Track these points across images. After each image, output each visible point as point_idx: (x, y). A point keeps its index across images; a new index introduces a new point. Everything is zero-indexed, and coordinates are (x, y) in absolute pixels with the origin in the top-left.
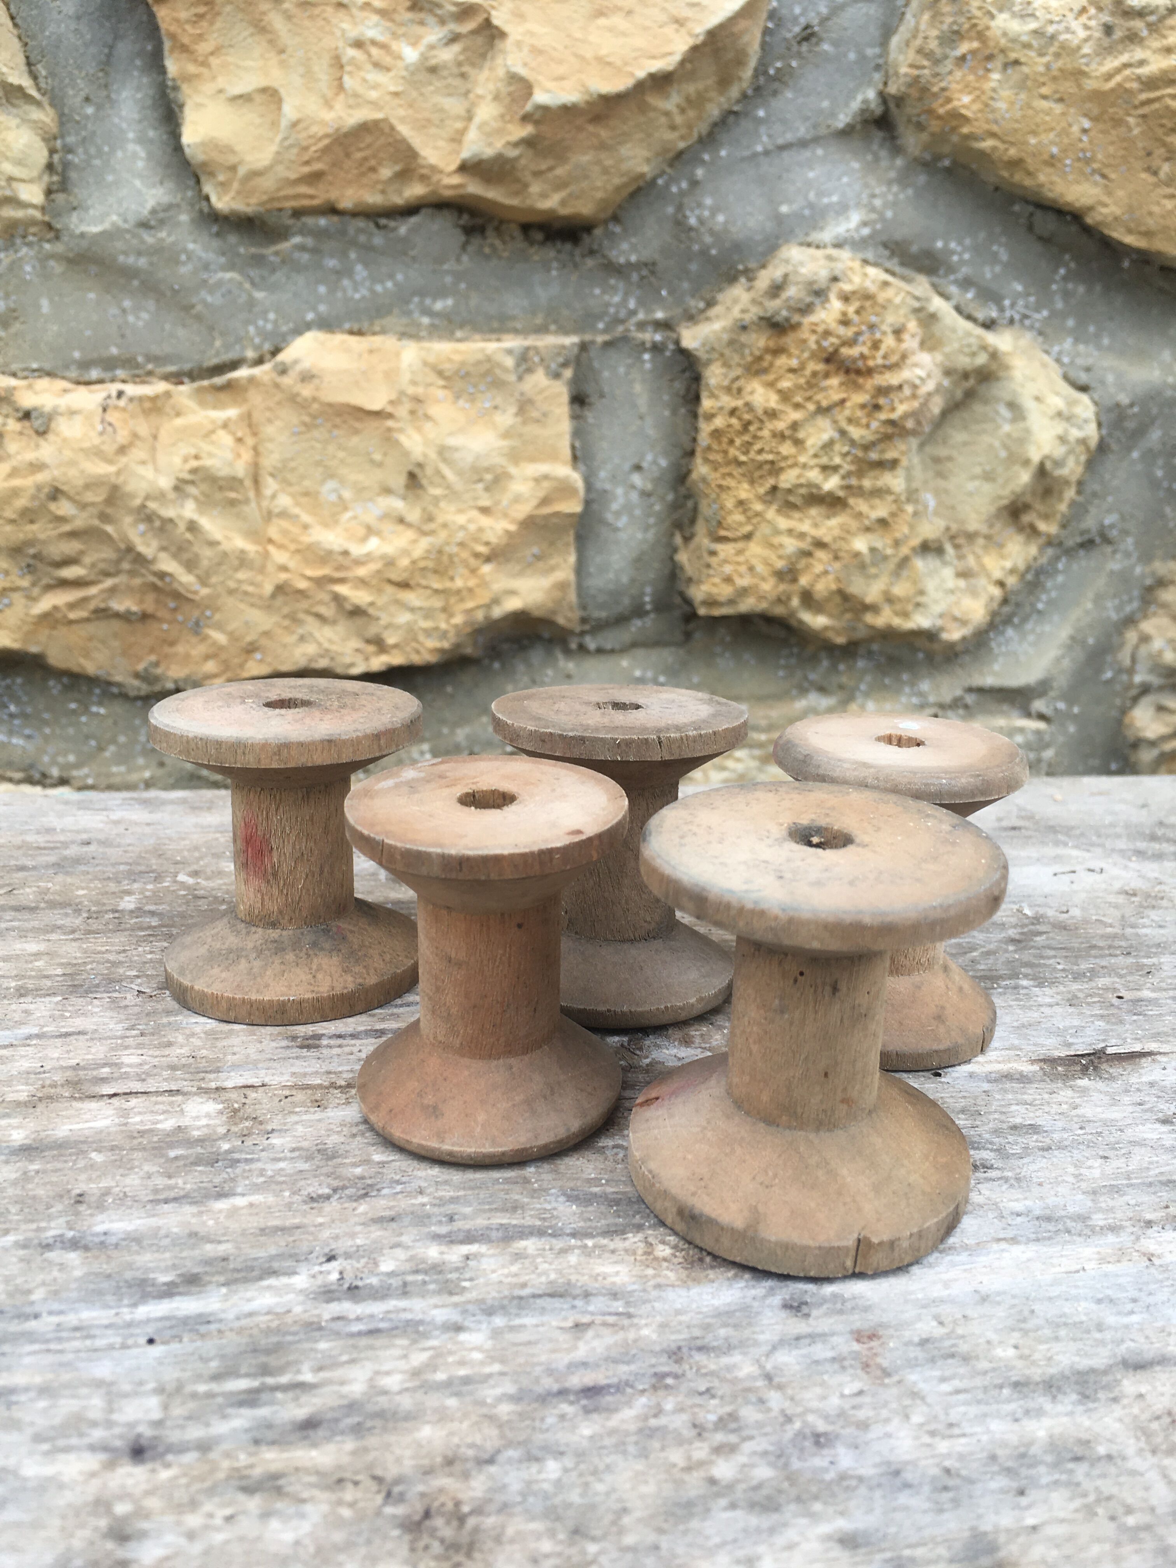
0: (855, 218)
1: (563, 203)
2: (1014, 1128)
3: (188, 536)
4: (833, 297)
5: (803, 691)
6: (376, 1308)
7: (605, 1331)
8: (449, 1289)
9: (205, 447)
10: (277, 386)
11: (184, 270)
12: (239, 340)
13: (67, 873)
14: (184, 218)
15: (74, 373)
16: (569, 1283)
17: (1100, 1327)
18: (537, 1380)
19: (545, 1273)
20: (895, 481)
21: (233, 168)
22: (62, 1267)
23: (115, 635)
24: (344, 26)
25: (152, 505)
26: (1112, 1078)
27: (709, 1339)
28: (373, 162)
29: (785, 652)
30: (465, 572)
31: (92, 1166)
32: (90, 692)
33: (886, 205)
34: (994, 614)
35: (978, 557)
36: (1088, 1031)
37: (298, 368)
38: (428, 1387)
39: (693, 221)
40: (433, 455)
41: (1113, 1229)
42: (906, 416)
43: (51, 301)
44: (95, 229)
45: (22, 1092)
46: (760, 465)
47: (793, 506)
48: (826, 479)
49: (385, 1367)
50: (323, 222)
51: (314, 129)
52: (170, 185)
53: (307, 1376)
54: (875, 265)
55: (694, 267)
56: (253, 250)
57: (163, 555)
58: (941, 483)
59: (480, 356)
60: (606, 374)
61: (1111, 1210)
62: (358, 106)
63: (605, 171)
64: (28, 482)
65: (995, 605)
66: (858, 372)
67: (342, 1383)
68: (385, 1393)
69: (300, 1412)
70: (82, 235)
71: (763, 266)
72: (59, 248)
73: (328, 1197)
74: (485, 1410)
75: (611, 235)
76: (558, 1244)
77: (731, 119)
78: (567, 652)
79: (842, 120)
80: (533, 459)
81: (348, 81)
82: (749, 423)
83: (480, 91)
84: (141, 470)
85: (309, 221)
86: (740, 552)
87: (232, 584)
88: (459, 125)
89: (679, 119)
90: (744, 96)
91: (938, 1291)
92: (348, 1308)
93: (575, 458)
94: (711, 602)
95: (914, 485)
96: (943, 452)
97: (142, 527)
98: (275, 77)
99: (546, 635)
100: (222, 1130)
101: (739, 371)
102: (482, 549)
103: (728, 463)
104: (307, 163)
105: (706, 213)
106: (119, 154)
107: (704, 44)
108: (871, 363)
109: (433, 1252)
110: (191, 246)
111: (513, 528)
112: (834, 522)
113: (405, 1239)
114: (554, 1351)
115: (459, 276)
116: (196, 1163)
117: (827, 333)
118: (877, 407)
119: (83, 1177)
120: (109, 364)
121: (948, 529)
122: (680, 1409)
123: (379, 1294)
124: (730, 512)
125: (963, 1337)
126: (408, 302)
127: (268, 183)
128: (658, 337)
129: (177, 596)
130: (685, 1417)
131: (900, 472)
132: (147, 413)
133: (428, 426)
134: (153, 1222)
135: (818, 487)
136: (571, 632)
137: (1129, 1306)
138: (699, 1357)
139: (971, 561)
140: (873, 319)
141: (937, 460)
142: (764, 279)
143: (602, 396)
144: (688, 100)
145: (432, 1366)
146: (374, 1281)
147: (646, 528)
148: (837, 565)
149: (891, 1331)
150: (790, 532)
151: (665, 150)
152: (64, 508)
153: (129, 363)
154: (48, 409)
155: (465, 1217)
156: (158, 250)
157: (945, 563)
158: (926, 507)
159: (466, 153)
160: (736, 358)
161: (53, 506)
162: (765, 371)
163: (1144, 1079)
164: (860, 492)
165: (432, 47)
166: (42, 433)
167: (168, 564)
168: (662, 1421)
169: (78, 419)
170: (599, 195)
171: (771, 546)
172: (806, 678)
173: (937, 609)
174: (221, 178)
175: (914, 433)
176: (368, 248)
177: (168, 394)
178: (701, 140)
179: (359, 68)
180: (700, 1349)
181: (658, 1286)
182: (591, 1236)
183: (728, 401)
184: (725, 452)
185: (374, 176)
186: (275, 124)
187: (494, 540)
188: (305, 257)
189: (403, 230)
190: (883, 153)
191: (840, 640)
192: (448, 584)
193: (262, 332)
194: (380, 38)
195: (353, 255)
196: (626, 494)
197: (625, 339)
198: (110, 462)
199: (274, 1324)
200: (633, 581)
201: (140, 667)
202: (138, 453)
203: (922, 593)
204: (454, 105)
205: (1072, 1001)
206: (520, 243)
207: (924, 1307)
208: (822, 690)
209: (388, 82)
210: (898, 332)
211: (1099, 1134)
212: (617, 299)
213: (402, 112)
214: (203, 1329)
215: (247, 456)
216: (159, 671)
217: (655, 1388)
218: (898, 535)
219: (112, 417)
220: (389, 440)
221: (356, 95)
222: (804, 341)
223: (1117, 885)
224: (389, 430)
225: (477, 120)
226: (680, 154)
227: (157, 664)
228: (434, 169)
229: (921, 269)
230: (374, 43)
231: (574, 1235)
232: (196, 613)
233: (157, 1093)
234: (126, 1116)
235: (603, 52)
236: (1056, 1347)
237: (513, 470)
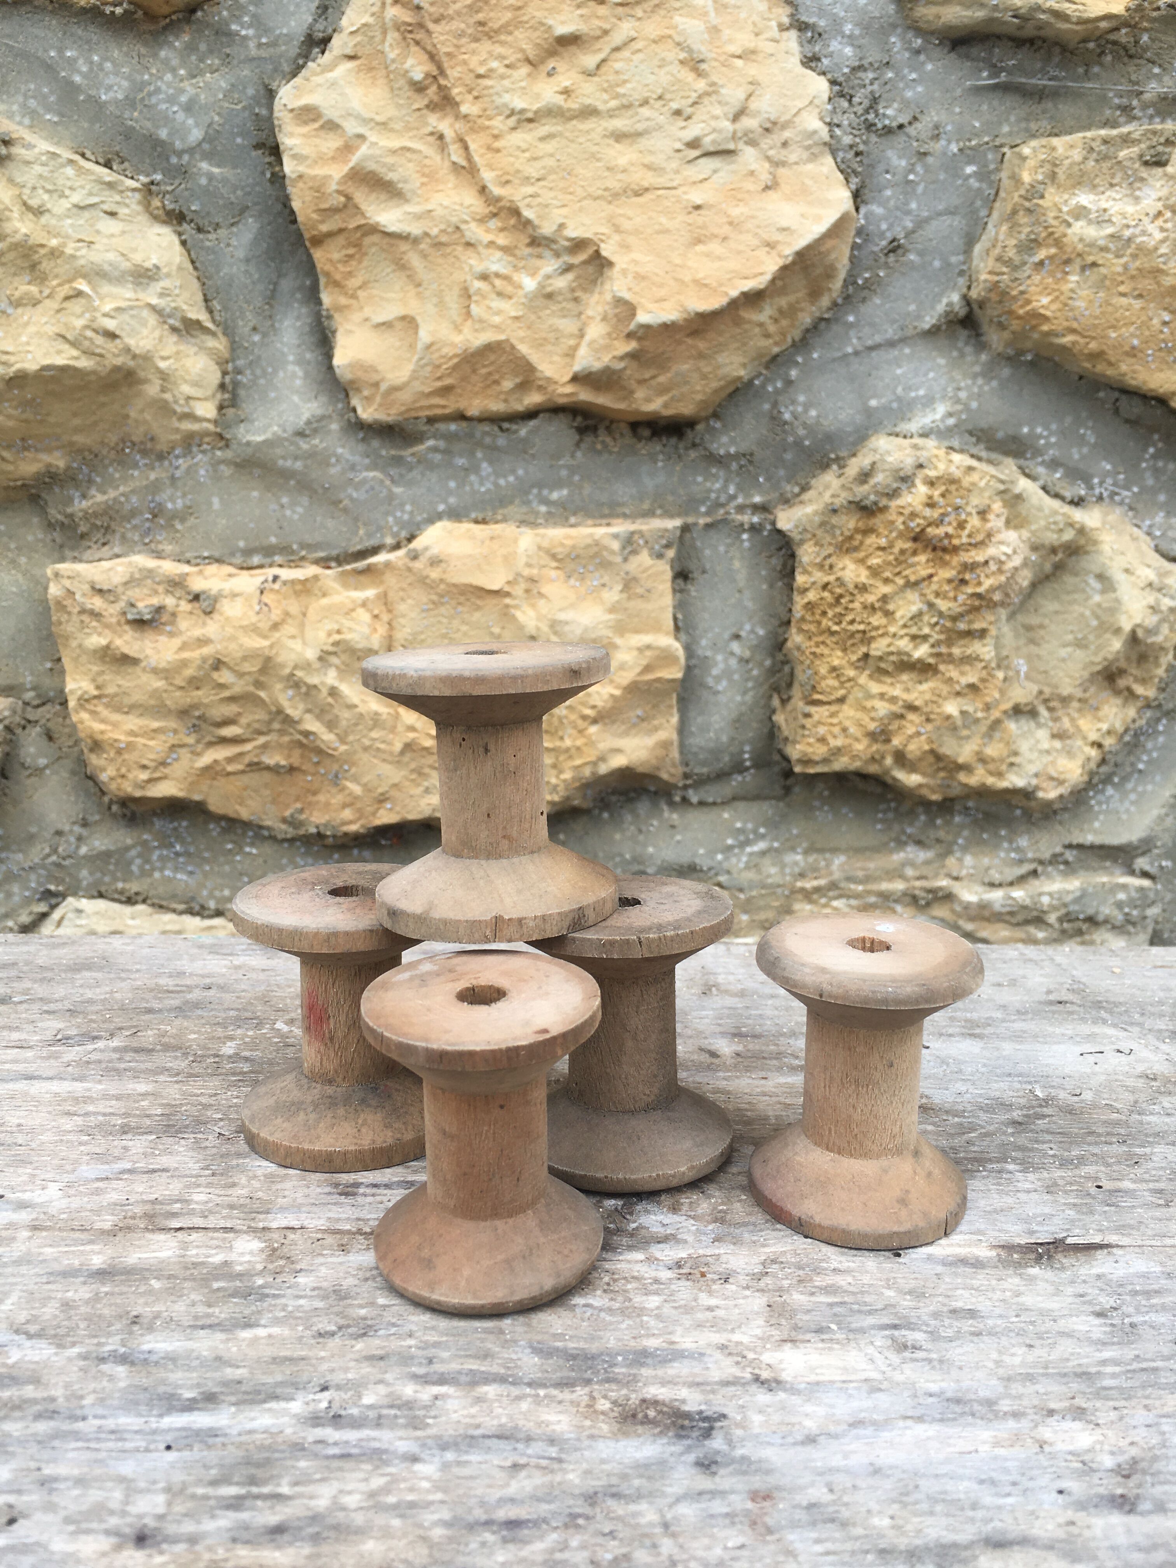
0: (941, 409)
1: (666, 405)
2: (954, 1311)
3: (330, 700)
4: (918, 482)
5: (901, 844)
6: (351, 1435)
7: (537, 1473)
8: (415, 1424)
9: (347, 623)
10: (409, 570)
11: (333, 471)
12: (380, 529)
13: (185, 1017)
14: (334, 426)
15: (238, 560)
16: (516, 1428)
17: (974, 1506)
18: (470, 1510)
19: (498, 1417)
20: (985, 650)
21: (376, 385)
22: (111, 1378)
23: (266, 785)
24: (472, 262)
25: (299, 673)
26: (1063, 1268)
27: (624, 1489)
28: (496, 377)
29: (882, 807)
30: (574, 732)
31: (151, 1292)
32: (244, 834)
33: (970, 397)
34: (1092, 774)
35: (1073, 720)
36: (1056, 1220)
37: (428, 554)
38: (380, 1508)
39: (787, 416)
40: (545, 628)
41: (1016, 1415)
42: (992, 589)
43: (222, 500)
44: (259, 438)
45: (107, 1222)
46: (852, 635)
47: (886, 673)
48: (916, 647)
49: (349, 1488)
50: (453, 427)
51: (445, 350)
52: (323, 399)
53: (285, 1490)
54: (961, 451)
55: (788, 456)
56: (393, 452)
57: (308, 716)
58: (1033, 648)
59: (589, 541)
60: (707, 552)
61: (1020, 1397)
62: (483, 329)
63: (704, 377)
64: (194, 655)
65: (1093, 765)
66: (944, 550)
67: (311, 1497)
68: (344, 1509)
69: (273, 1519)
70: (248, 443)
71: (854, 455)
72: (229, 454)
73: (333, 1334)
74: (421, 1532)
75: (711, 430)
76: (515, 1391)
77: (823, 325)
78: (671, 804)
79: (928, 321)
80: (637, 631)
81: (475, 309)
82: (841, 596)
83: (590, 313)
84: (291, 644)
85: (442, 426)
86: (833, 715)
87: (367, 742)
88: (572, 342)
89: (772, 328)
90: (835, 304)
91: (837, 1461)
92: (329, 1433)
93: (677, 628)
94: (807, 761)
95: (1005, 653)
96: (1034, 620)
97: (290, 692)
98: (413, 307)
99: (652, 788)
100: (260, 1267)
101: (831, 550)
102: (588, 712)
103: (822, 633)
104: (439, 378)
105: (800, 409)
106: (281, 374)
107: (794, 263)
108: (956, 542)
109: (409, 1390)
110: (340, 451)
111: (617, 692)
112: (925, 687)
113: (389, 1377)
114: (490, 1486)
115: (573, 470)
116: (232, 1296)
117: (913, 515)
118: (963, 582)
119: (141, 1301)
120: (269, 551)
121: (1041, 692)
122: (583, 1547)
123: (356, 1423)
124: (824, 678)
125: (846, 1504)
126: (527, 493)
127: (405, 396)
128: (755, 519)
129: (319, 751)
130: (586, 1554)
131: (988, 640)
132: (297, 594)
133: (542, 602)
134: (190, 1345)
135: (908, 655)
136: (675, 787)
137: (1008, 1489)
138: (611, 1503)
139: (1066, 723)
140: (958, 501)
141: (1029, 628)
142: (854, 467)
143: (704, 572)
144: (781, 311)
145: (386, 1490)
146: (355, 1411)
147: (745, 693)
148: (929, 727)
149: (785, 1494)
150: (882, 696)
151: (760, 356)
152: (225, 676)
153: (284, 549)
154: (214, 592)
155: (443, 1361)
156: (312, 455)
157: (1039, 725)
158: (1018, 672)
159: (577, 368)
160: (828, 539)
161: (215, 675)
162: (856, 549)
163: (1094, 1271)
164: (950, 659)
165: (548, 277)
166: (208, 613)
167: (312, 725)
168: (566, 1555)
169: (239, 602)
170: (699, 397)
171: (864, 709)
172: (904, 832)
173: (1032, 769)
174: (366, 393)
175: (1002, 604)
176: (494, 448)
177: (316, 578)
178: (794, 344)
179: (484, 297)
180: (614, 1495)
181: (592, 1437)
182: (544, 1386)
183: (820, 577)
184: (819, 623)
185: (497, 388)
186: (412, 347)
187: (600, 704)
188: (438, 457)
189: (523, 432)
190: (969, 349)
191: (935, 797)
192: (558, 743)
193: (398, 521)
194: (503, 271)
195: (479, 455)
196: (726, 660)
197: (724, 521)
198: (265, 637)
199: (268, 1442)
200: (733, 739)
201: (287, 813)
202: (289, 629)
203: (1016, 754)
204: (568, 325)
205: (1051, 1189)
206: (629, 440)
207: (821, 1474)
208: (919, 843)
209: (510, 308)
210: (983, 513)
211: (1032, 1323)
212: (717, 486)
213: (521, 333)
214: (211, 1441)
215: (382, 630)
216: (303, 817)
217: (566, 1526)
218: (988, 699)
219: (267, 598)
220: (506, 614)
221: (481, 321)
222: (892, 522)
223: (1140, 1068)
224: (507, 606)
225: (587, 338)
226: (775, 358)
227: (301, 811)
228: (549, 380)
229: (1007, 453)
230: (497, 275)
231: (530, 1385)
232: (335, 767)
233: (215, 1230)
234: (186, 1249)
235: (700, 275)
236: (930, 1520)
237: (618, 641)
